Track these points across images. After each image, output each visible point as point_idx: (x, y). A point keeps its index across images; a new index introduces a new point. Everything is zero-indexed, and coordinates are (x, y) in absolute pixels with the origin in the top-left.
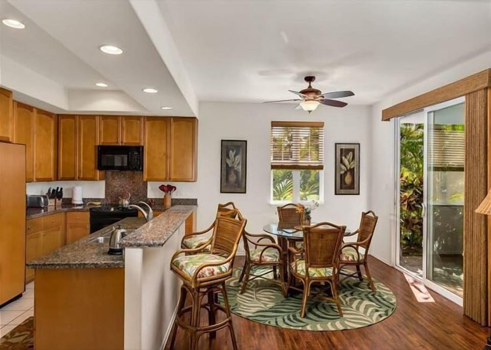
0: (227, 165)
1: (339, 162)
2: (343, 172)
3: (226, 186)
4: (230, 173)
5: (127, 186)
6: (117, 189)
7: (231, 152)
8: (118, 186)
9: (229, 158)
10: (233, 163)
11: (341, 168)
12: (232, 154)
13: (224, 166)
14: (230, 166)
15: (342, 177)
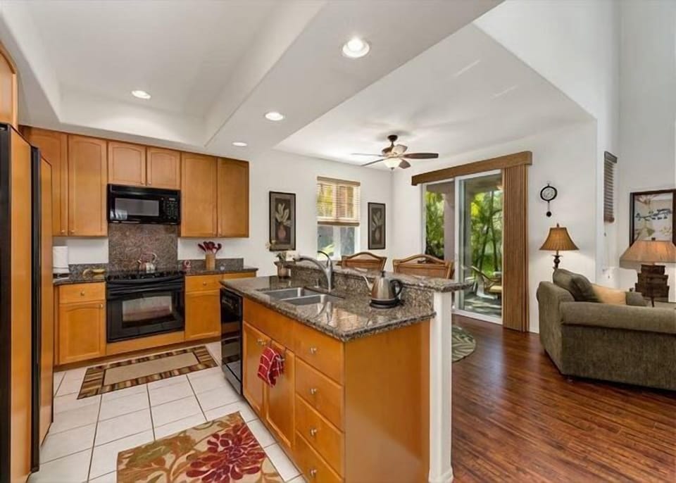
0: (276, 220)
1: (371, 220)
2: (374, 229)
3: (276, 243)
4: (280, 229)
5: (147, 245)
6: (130, 248)
7: (280, 205)
8: (130, 244)
9: (278, 212)
10: (282, 217)
11: (372, 225)
12: (281, 207)
13: (273, 220)
14: (279, 221)
15: (374, 233)
